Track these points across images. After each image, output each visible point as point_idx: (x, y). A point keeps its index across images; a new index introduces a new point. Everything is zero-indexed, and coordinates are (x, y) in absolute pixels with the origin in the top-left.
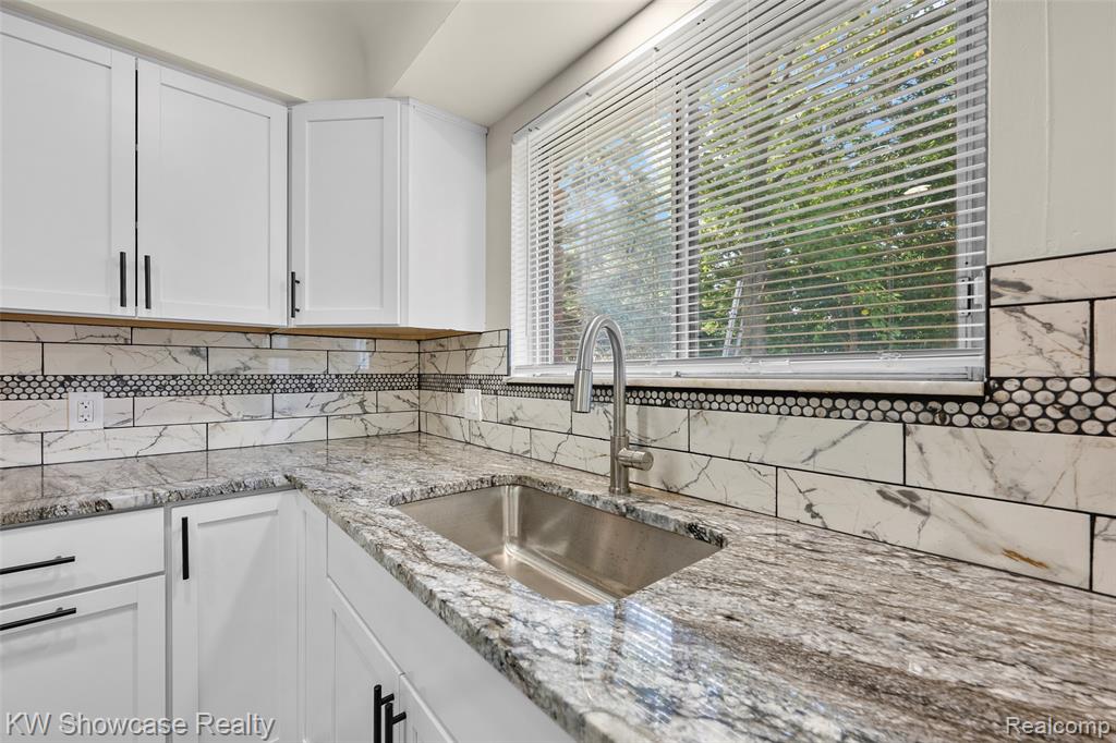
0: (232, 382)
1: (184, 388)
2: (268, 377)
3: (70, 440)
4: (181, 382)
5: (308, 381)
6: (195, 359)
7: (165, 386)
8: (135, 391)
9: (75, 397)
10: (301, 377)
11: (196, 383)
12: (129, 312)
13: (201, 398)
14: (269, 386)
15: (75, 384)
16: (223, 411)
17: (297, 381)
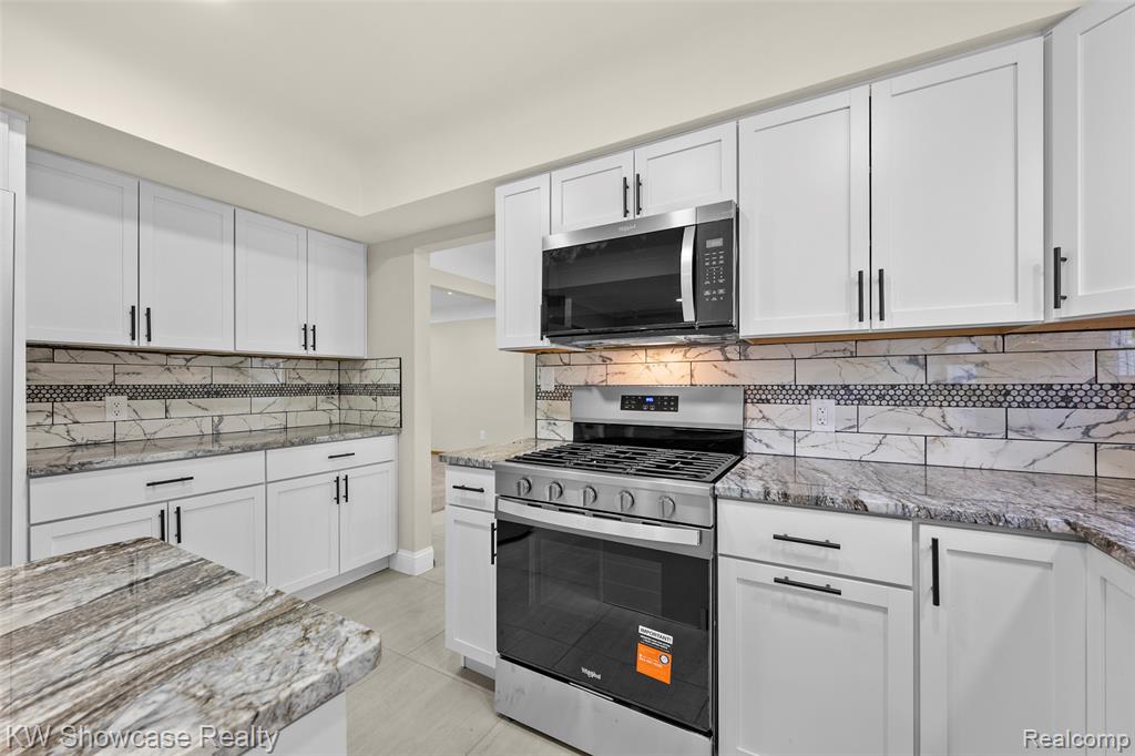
0: (954, 392)
1: (902, 398)
2: (1000, 388)
3: (812, 439)
4: (899, 392)
5: (1062, 393)
6: (914, 368)
7: (884, 396)
8: (859, 400)
9: (816, 403)
10: (1050, 387)
11: (914, 393)
12: (865, 326)
13: (919, 409)
14: (1001, 399)
15: (815, 392)
16: (943, 424)
17: (1042, 393)
